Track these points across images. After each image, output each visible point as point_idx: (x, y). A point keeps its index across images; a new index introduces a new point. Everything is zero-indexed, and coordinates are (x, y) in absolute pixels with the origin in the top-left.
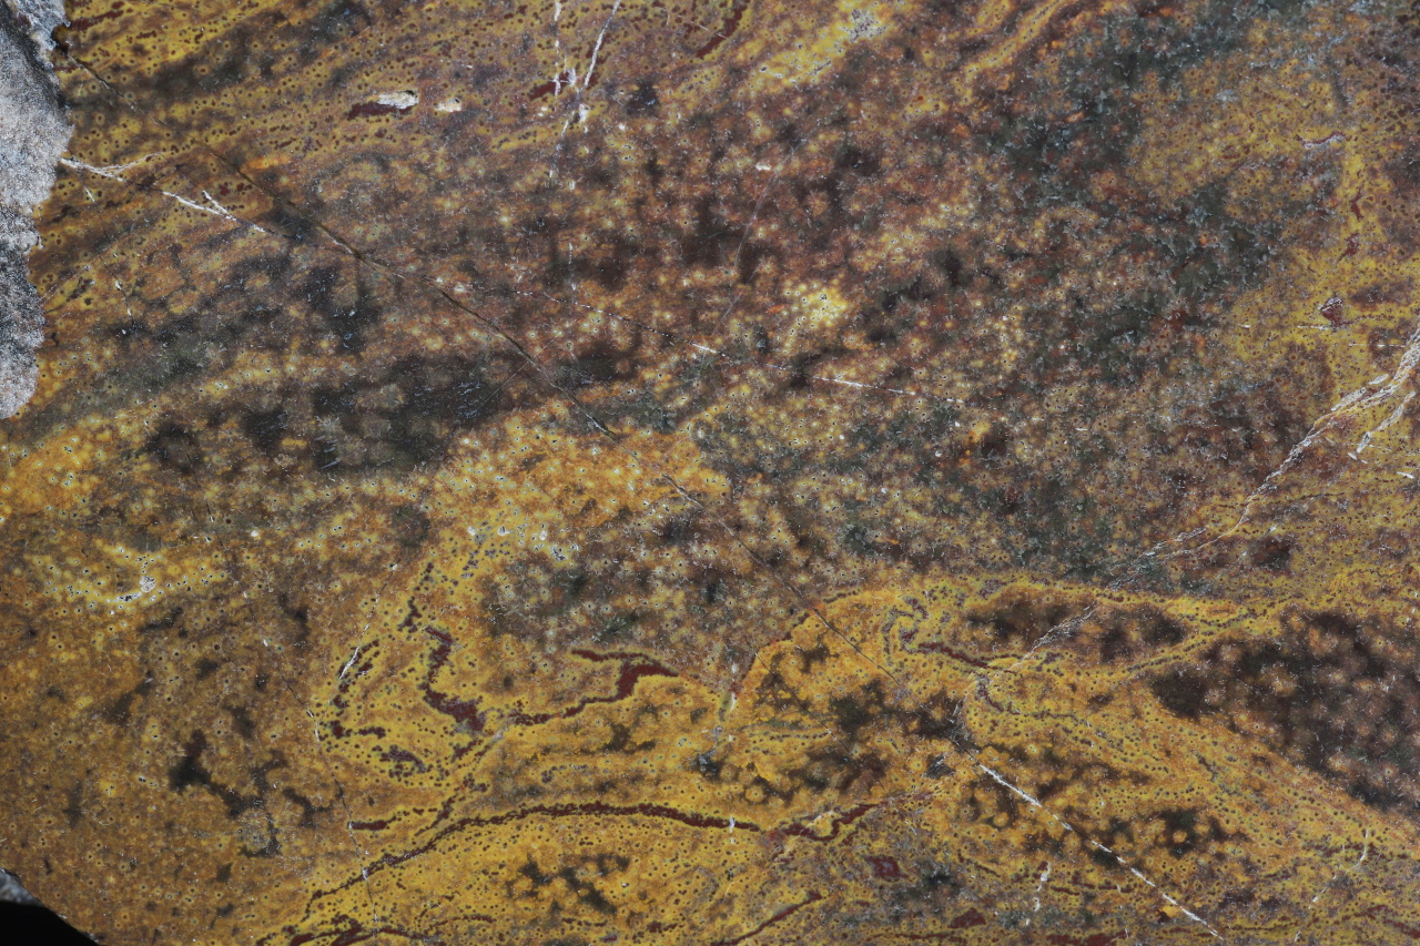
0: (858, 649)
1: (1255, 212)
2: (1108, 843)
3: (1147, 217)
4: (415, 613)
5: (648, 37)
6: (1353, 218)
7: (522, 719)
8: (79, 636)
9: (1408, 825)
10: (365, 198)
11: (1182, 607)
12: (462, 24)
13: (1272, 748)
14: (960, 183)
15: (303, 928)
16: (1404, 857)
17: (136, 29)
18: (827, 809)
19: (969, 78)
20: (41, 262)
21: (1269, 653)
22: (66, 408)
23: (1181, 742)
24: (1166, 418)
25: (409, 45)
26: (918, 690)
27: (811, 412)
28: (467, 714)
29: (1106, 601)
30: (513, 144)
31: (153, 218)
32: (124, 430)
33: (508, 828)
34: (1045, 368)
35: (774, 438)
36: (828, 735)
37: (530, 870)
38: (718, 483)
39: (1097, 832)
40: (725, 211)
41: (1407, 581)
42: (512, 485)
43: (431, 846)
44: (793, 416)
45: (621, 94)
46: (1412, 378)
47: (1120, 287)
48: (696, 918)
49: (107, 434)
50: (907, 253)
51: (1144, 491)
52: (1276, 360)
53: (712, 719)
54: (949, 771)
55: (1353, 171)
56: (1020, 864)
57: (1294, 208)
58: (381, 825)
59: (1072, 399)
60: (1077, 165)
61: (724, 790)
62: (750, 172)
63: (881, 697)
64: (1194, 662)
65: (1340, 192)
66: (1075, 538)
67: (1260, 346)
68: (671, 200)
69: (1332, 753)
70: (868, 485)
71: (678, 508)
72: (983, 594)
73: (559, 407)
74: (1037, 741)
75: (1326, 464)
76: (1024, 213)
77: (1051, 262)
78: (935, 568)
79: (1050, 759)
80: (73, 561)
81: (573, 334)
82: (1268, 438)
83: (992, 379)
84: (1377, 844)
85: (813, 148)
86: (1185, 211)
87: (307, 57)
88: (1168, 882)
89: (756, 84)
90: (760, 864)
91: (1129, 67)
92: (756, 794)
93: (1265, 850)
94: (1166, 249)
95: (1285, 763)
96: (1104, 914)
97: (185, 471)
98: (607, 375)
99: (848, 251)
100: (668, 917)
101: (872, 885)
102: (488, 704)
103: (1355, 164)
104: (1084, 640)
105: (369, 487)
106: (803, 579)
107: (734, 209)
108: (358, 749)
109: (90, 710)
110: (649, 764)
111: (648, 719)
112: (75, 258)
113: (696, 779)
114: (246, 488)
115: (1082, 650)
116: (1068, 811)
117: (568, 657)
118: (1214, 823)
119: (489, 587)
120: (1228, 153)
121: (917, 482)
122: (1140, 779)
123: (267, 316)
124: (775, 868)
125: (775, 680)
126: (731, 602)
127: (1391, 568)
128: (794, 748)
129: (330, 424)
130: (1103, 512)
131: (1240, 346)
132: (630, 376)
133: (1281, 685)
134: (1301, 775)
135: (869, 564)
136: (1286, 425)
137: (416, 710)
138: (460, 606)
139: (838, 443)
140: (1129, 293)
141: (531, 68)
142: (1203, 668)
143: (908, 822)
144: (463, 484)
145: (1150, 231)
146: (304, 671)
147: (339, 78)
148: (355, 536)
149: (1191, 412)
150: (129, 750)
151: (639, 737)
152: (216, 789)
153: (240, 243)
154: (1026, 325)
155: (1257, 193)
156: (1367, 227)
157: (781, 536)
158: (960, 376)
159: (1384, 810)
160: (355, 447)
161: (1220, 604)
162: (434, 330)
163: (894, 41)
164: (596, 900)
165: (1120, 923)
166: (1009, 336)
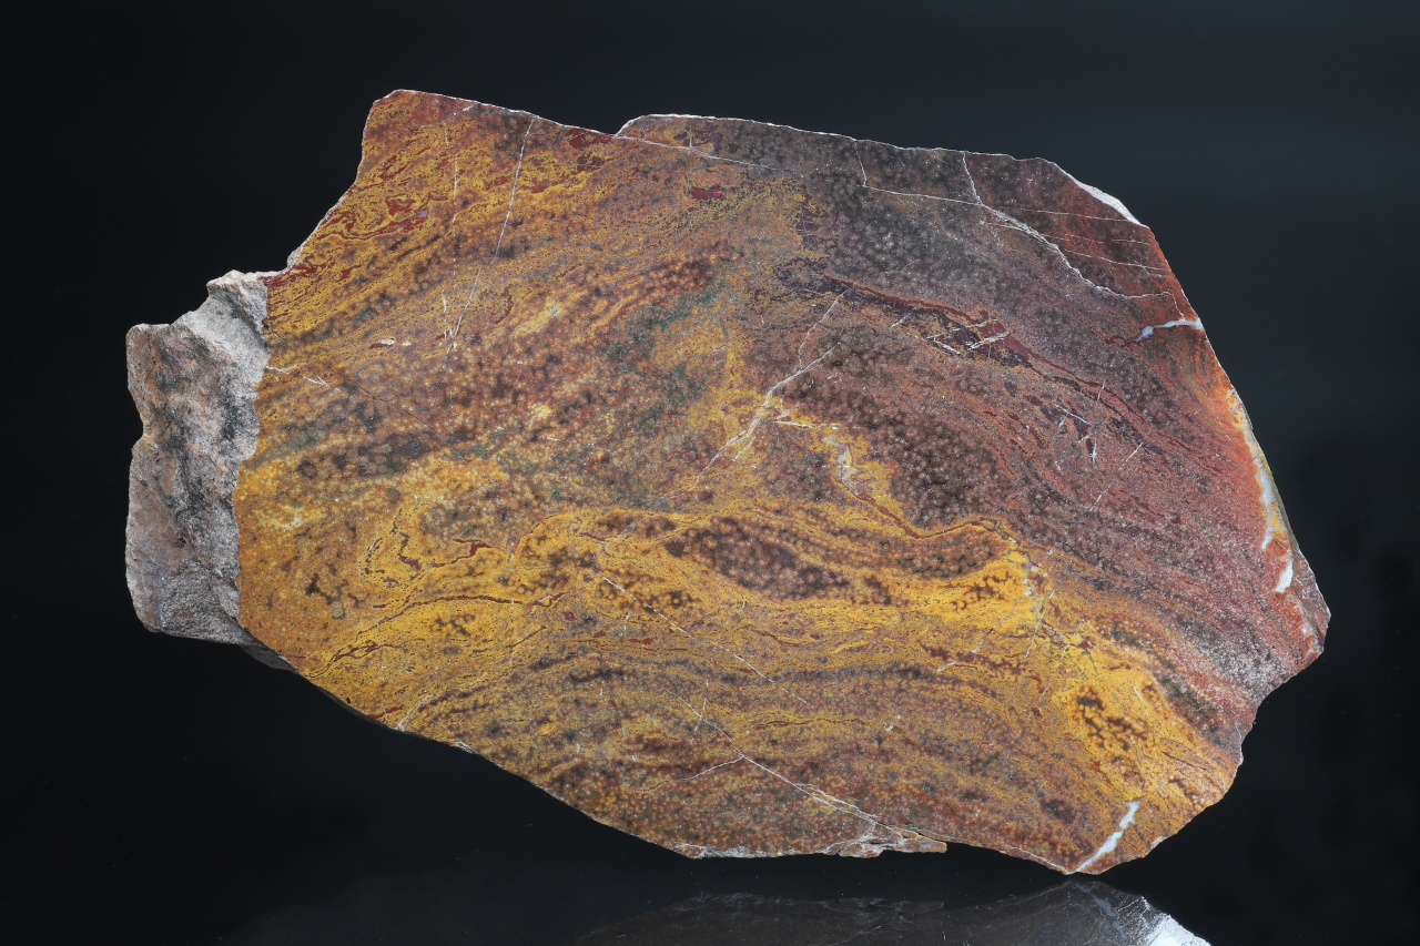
0: (557, 536)
1: (696, 374)
2: (650, 604)
3: (658, 377)
4: (395, 527)
5: (478, 317)
6: (731, 375)
7: (435, 565)
8: (272, 539)
9: (759, 594)
10: (376, 377)
11: (675, 517)
12: (411, 314)
13: (709, 567)
14: (591, 366)
15: (355, 645)
16: (758, 606)
17: (293, 319)
18: (547, 594)
19: (593, 329)
20: (258, 403)
21: (707, 533)
22: (268, 456)
23: (676, 566)
24: (667, 448)
25: (392, 322)
26: (580, 550)
27: (539, 450)
28: (415, 564)
29: (647, 515)
30: (429, 357)
31: (299, 387)
32: (289, 464)
33: (431, 605)
34: (623, 431)
35: (525, 460)
36: (547, 568)
37: (439, 621)
38: (505, 477)
39: (646, 600)
40: (506, 379)
41: (755, 505)
42: (431, 479)
43: (402, 613)
44: (532, 451)
45: (468, 338)
46: (754, 432)
47: (649, 402)
48: (501, 637)
49: (283, 465)
50: (572, 392)
51: (660, 475)
52: (705, 427)
53: (505, 563)
54: (592, 580)
55: (731, 359)
56: (618, 613)
57: (710, 372)
58: (384, 606)
59: (633, 442)
60: (632, 359)
61: (510, 589)
62: (515, 364)
63: (566, 553)
64: (680, 537)
65: (726, 366)
66: (635, 493)
67: (700, 422)
68: (487, 375)
69: (731, 568)
70: (560, 476)
71: (491, 486)
72: (603, 514)
73: (447, 451)
74: (623, 567)
75: (724, 463)
76: (614, 376)
77: (624, 393)
78: (585, 505)
79: (629, 574)
80: (270, 512)
81: (452, 424)
82: (704, 455)
83: (604, 436)
84: (748, 601)
85: (538, 355)
86: (671, 374)
87: (355, 327)
88: (672, 618)
89: (517, 333)
90: (523, 616)
91: (650, 324)
92: (521, 590)
93: (707, 605)
94: (665, 388)
95: (714, 573)
96: (649, 630)
97: (311, 478)
98: (465, 439)
99: (551, 392)
100: (490, 637)
101: (564, 623)
102: (423, 560)
103: (731, 356)
104: (640, 530)
105: (378, 482)
106: (537, 511)
107: (510, 377)
108: (375, 578)
109: (276, 566)
110: (482, 580)
111: (481, 564)
112: (271, 401)
113: (499, 585)
114: (334, 483)
115: (639, 534)
116: (635, 593)
117: (452, 542)
118: (688, 595)
119: (423, 517)
120: (686, 353)
121: (578, 474)
122: (661, 580)
123: (341, 421)
124: (528, 617)
125: (527, 548)
126: (511, 520)
127: (749, 500)
128: (535, 573)
129: (364, 459)
130: (645, 483)
131: (692, 422)
132: (473, 439)
133: (711, 544)
134: (720, 577)
135: (561, 505)
136: (710, 450)
137: (396, 563)
138: (412, 525)
139: (549, 461)
140: (652, 404)
141: (436, 329)
142: (683, 539)
143: (577, 599)
144: (413, 480)
145: (659, 381)
146: (355, 550)
147: (367, 335)
148: (373, 500)
149: (676, 446)
150: (291, 581)
151: (478, 571)
152: (322, 594)
153: (331, 395)
154: (615, 417)
155: (697, 368)
156: (736, 378)
157: (529, 495)
158: (592, 435)
159: (750, 589)
160: (373, 467)
161: (689, 515)
162: (401, 424)
163: (566, 317)
164: (463, 631)
165: (655, 633)
166: (610, 421)
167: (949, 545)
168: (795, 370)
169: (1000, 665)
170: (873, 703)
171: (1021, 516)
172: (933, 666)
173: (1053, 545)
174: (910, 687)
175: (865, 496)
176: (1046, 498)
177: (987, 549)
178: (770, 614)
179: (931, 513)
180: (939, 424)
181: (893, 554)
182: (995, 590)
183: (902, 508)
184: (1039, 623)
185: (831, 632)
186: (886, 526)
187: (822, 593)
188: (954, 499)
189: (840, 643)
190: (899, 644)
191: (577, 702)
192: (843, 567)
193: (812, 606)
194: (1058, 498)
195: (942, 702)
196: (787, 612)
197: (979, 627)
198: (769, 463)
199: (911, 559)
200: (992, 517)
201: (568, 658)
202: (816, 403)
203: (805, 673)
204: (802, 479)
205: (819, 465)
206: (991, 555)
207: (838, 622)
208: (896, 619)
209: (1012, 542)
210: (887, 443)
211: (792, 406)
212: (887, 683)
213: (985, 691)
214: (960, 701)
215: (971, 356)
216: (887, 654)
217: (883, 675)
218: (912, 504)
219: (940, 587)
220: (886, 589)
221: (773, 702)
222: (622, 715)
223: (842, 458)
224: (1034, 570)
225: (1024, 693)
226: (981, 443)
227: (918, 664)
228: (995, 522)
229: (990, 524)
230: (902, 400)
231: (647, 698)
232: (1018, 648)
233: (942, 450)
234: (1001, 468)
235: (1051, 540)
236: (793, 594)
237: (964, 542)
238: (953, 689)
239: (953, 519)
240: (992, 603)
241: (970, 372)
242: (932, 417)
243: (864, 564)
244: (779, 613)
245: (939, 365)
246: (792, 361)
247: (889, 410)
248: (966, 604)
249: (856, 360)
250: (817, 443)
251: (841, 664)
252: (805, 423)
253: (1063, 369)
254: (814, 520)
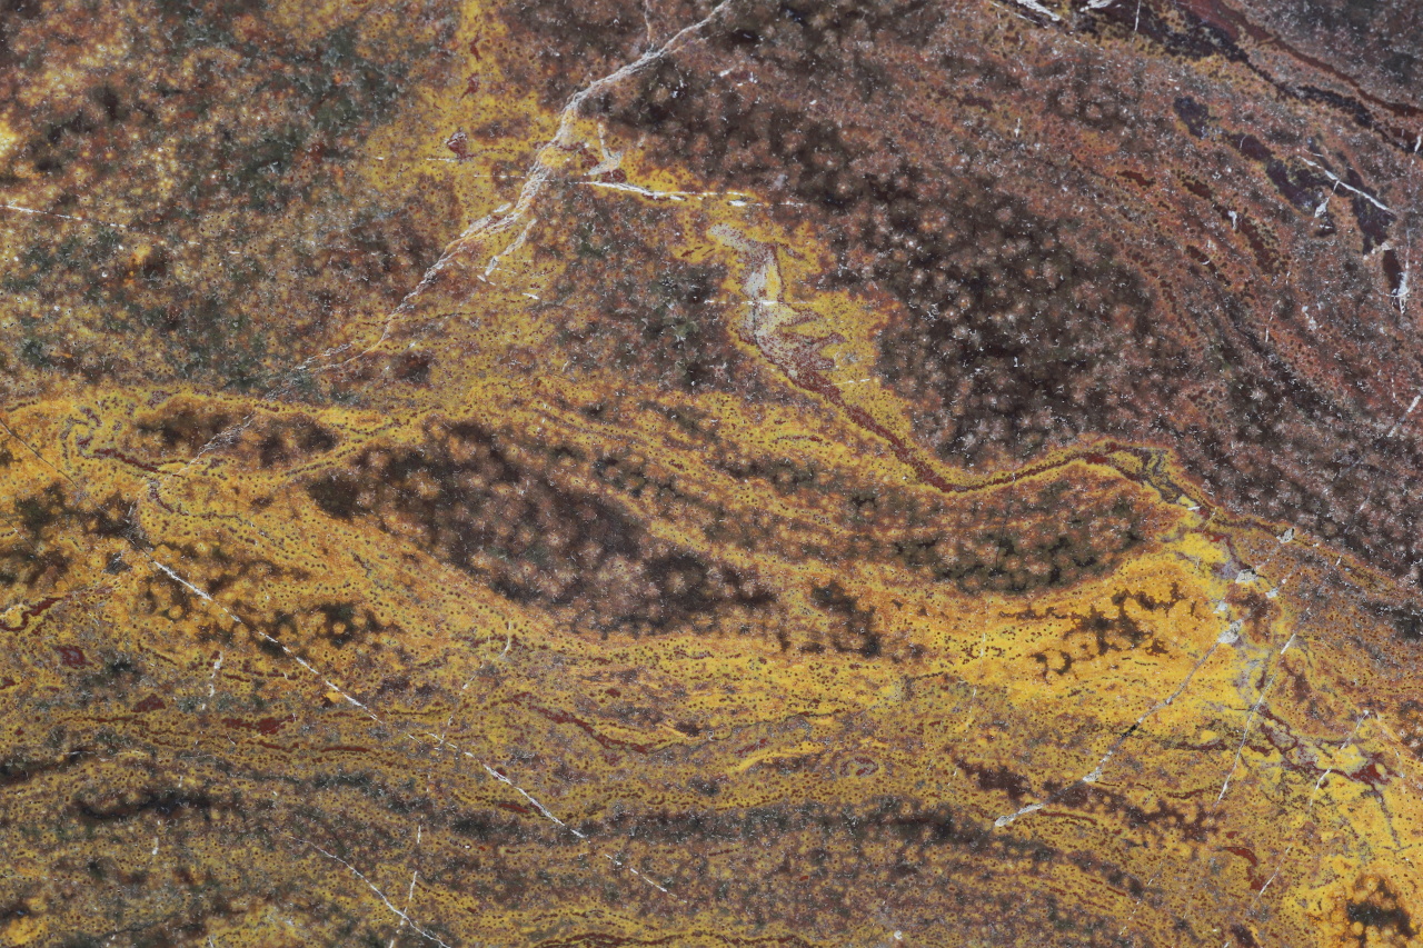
0: (38, 454)
1: (383, 53)
2: (275, 634)
3: (286, 57)
6: (473, 59)
9: (546, 618)
11: (332, 416)
13: (420, 547)
14: (114, 25)
16: (544, 647)
18: (17, 602)
21: (414, 460)
23: (337, 541)
24: (311, 242)
26: (94, 493)
29: (263, 411)
34: (199, 196)
36: (15, 534)
39: (263, 623)
41: (536, 393)
46: (533, 207)
47: (264, 122)
50: (69, 89)
51: (294, 310)
52: (408, 190)
54: (126, 568)
55: (471, 16)
56: (194, 653)
57: (419, 50)
59: (224, 224)
60: (220, 10)
63: (61, 498)
64: (345, 467)
65: (459, 35)
66: (233, 353)
67: (393, 177)
69: (475, 551)
70: (42, 303)
72: (151, 404)
74: (205, 540)
75: (458, 285)
76: (174, 53)
77: (200, 98)
78: (106, 380)
79: (218, 556)
82: (405, 261)
83: (150, 206)
84: (519, 635)
86: (320, 52)
88: (330, 669)
93: (418, 641)
94: (303, 86)
95: (432, 561)
96: (273, 699)
99: (15, 88)
101: (60, 673)
103: (473, 9)
104: (245, 447)
115: (243, 456)
116: (236, 604)
118: (370, 615)
121: (86, 300)
122: (301, 575)
127: (521, 382)
130: (257, 329)
131: (375, 177)
133: (426, 488)
134: (448, 572)
135: (46, 376)
136: (420, 250)
139: (13, 264)
140: (272, 127)
142: (354, 473)
143: (91, 614)
145: (288, 70)
149: (333, 237)
154: (179, 156)
155: (384, 36)
156: (484, 67)
158: (120, 203)
159: (525, 604)
161: (367, 414)
165: (288, 708)
166: (164, 166)
167: (1026, 510)
168: (635, 50)
169: (1153, 817)
170: (834, 900)
171: (1212, 444)
172: (983, 814)
173: (1292, 520)
174: (926, 862)
175: (814, 380)
176: (1277, 398)
177: (1124, 525)
178: (574, 670)
179: (982, 427)
180: (1006, 201)
181: (886, 529)
182: (1144, 627)
183: (908, 412)
184: (1254, 716)
185: (727, 719)
186: (867, 457)
187: (705, 620)
188: (1040, 396)
189: (752, 748)
190: (899, 755)
191: (96, 868)
192: (758, 557)
193: (680, 653)
194: (1309, 401)
195: (1005, 903)
196: (619, 667)
197: (1102, 718)
198: (571, 289)
199: (930, 544)
200: (1138, 445)
201: (72, 760)
202: (689, 139)
203: (663, 818)
204: (654, 331)
205: (695, 300)
206: (1134, 541)
207: (745, 695)
208: (892, 691)
209: (1188, 510)
210: (870, 246)
211: (628, 142)
212: (868, 851)
213: (1116, 879)
214: (1051, 901)
215: (1089, 26)
216: (868, 779)
217: (859, 830)
218: (934, 403)
219: (1003, 615)
220: (867, 617)
221: (583, 888)
222: (207, 905)
223: (755, 282)
224: (1245, 580)
225: (1212, 888)
226: (1111, 253)
227: (946, 807)
228: (1146, 457)
229: (1132, 462)
230: (909, 135)
231: (268, 865)
232: (1201, 775)
233: (1013, 268)
234: (1163, 320)
235: (1288, 507)
236: (633, 621)
237: (1066, 505)
238: (1034, 872)
239: (1037, 445)
240: (1136, 660)
241: (1087, 67)
242: (988, 182)
243: (811, 551)
244: (597, 667)
245: (1007, 47)
246: (629, 27)
247: (877, 161)
248: (1069, 661)
249: (793, 29)
250: (692, 242)
251: (754, 799)
252: (662, 188)
253: (1328, 68)
254: (685, 438)
